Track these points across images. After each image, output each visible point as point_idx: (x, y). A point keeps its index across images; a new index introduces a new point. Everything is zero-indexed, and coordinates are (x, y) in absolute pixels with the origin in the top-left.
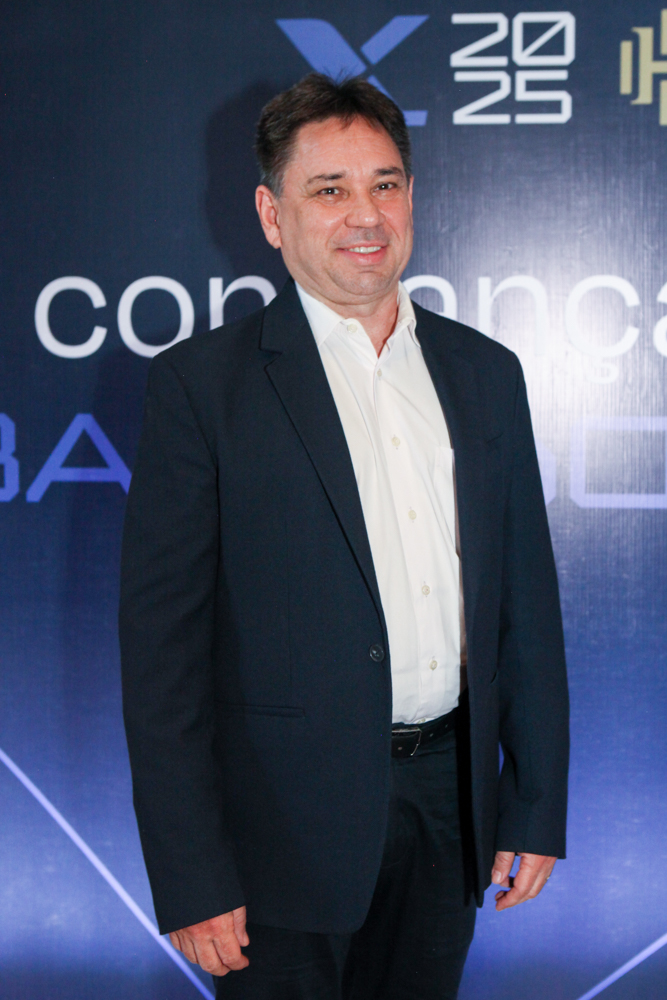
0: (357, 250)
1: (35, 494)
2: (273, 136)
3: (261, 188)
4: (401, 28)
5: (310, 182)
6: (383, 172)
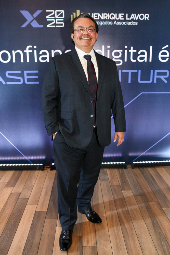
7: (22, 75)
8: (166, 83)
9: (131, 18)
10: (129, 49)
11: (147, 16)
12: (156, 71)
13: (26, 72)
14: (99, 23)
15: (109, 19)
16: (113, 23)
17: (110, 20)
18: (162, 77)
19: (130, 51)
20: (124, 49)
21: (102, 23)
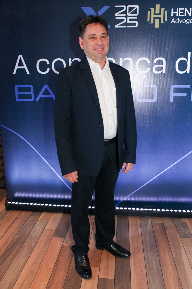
0: (98, 49)
1: (37, 100)
2: (82, 27)
3: (80, 38)
4: (105, 8)
5: (89, 36)
6: (103, 34)
14: (186, 21)
21: (190, 21)
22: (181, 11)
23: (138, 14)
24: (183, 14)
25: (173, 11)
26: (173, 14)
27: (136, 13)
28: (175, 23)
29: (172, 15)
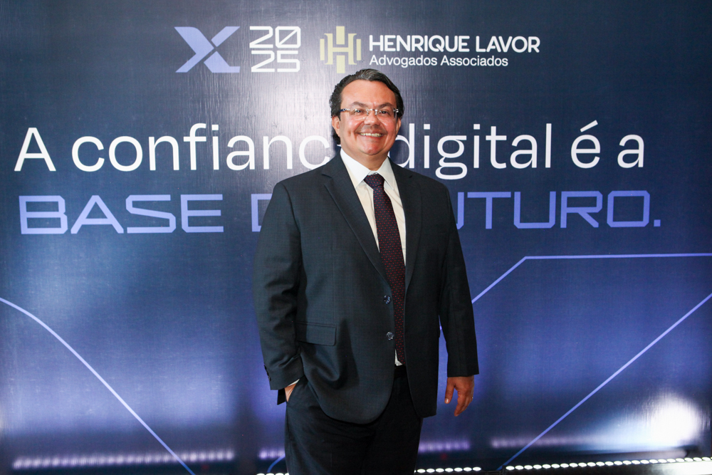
1: (75, 230)
7: (174, 207)
8: (596, 228)
9: (490, 47)
10: (485, 132)
11: (534, 42)
12: (565, 195)
13: (185, 199)
14: (401, 61)
15: (426, 50)
16: (439, 61)
17: (430, 54)
18: (584, 212)
19: (488, 138)
20: (471, 134)
21: (409, 61)
22: (390, 40)
23: (299, 44)
24: (395, 46)
25: (374, 41)
26: (374, 46)
27: (296, 43)
28: (377, 64)
29: (371, 49)
